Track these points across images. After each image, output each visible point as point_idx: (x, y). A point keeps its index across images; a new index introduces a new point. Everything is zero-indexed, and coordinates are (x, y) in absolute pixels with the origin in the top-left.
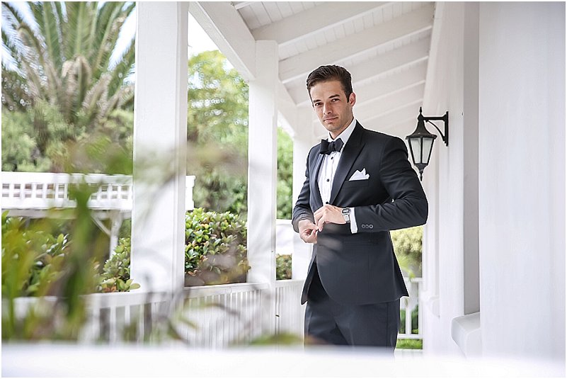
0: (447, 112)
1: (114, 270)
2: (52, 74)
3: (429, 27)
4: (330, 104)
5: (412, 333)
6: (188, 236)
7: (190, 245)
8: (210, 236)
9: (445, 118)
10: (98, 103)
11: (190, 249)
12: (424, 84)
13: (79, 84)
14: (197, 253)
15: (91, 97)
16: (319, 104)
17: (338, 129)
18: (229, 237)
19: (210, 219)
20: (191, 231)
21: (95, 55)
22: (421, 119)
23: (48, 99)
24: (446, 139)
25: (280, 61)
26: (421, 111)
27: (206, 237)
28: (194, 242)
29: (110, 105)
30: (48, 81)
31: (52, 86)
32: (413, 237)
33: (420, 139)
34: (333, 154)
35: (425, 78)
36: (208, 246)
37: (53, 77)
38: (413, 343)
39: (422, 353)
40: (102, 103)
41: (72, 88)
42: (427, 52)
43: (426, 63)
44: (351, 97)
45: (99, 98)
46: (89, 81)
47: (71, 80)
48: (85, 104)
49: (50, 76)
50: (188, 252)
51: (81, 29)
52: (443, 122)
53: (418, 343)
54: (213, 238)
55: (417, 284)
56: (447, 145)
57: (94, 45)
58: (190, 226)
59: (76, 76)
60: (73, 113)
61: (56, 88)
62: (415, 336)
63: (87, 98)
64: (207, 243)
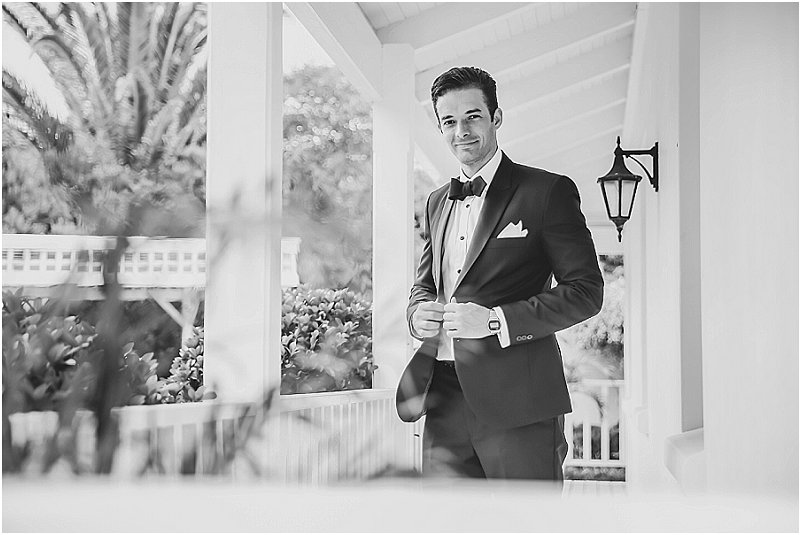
0: (657, 144)
1: (185, 372)
2: (98, 97)
3: (631, 22)
4: (466, 122)
5: (611, 458)
6: (289, 323)
7: (291, 337)
8: (320, 323)
9: (654, 152)
10: (165, 138)
11: (291, 341)
12: (624, 104)
13: (135, 111)
14: (303, 348)
15: (155, 129)
16: (450, 122)
17: (477, 160)
18: (346, 324)
19: (320, 299)
20: (292, 316)
21: (158, 70)
22: (619, 153)
23: (93, 132)
24: (655, 181)
25: (418, 74)
26: (619, 142)
27: (315, 324)
28: (297, 331)
29: (181, 140)
30: (94, 107)
31: (99, 114)
32: (611, 323)
33: (617, 182)
34: (469, 200)
35: (626, 96)
36: (318, 337)
37: (100, 101)
38: (612, 473)
39: (624, 487)
40: (170, 137)
41: (127, 116)
42: (629, 58)
43: (627, 73)
44: (496, 114)
45: (165, 131)
46: (150, 106)
47: (125, 104)
48: (145, 139)
49: (96, 100)
50: (288, 346)
51: (136, 33)
52: (650, 158)
53: (619, 472)
54: (324, 326)
55: (617, 389)
56: (657, 190)
57: (156, 56)
58: (292, 309)
59: (131, 100)
60: (128, 151)
61: (106, 116)
62: (614, 463)
63: (148, 131)
64: (316, 333)
